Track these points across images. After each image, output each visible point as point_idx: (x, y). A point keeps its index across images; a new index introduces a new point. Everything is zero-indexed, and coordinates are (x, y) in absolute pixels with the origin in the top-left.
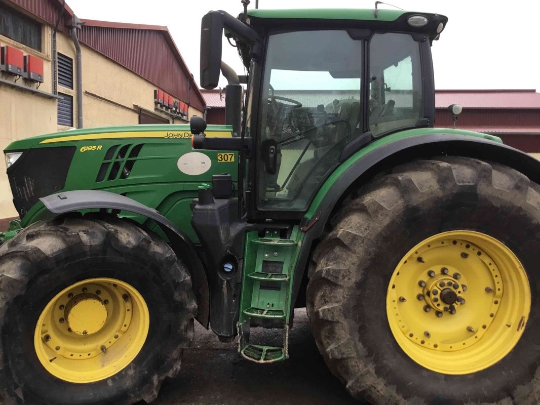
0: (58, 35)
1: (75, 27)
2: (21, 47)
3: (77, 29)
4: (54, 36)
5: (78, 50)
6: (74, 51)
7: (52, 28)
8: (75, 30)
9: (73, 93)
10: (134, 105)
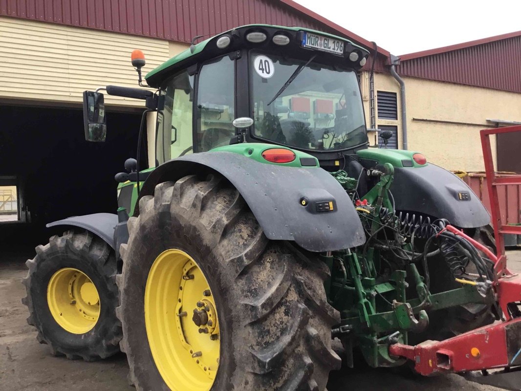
0: (375, 77)
1: (392, 65)
2: (334, 97)
3: (396, 66)
4: (371, 78)
5: (402, 84)
6: (398, 86)
7: (369, 72)
8: (393, 67)
9: (397, 123)
10: (487, 121)
